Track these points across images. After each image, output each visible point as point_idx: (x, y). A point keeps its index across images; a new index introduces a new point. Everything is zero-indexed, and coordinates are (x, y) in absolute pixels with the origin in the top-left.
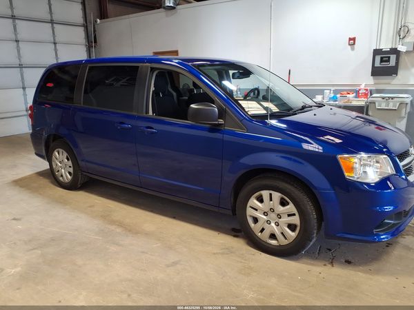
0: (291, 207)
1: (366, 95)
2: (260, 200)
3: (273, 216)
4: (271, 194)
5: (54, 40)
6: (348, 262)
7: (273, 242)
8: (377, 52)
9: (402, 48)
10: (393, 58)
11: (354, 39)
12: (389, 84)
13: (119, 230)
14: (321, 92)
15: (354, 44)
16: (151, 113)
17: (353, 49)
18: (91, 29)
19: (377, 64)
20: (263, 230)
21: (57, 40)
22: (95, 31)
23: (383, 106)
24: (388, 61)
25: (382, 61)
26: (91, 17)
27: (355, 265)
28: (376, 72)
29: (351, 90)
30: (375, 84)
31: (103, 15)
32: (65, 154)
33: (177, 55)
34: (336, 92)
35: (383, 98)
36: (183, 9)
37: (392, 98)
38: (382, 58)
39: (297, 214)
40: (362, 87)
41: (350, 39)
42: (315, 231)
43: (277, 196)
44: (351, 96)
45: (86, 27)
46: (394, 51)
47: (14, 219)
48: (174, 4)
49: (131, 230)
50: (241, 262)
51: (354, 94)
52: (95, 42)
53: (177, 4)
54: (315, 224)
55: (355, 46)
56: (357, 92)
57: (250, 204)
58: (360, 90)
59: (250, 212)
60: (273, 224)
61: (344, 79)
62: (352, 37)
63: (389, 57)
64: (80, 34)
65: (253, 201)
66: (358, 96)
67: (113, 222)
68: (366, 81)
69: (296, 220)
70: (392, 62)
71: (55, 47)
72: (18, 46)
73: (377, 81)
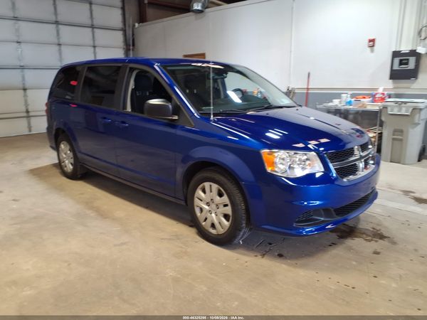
0: (225, 199)
1: (382, 99)
2: (204, 191)
3: (214, 206)
4: (211, 186)
5: (94, 43)
6: (280, 256)
7: (213, 232)
8: (396, 54)
9: (421, 50)
10: (412, 60)
11: (373, 41)
12: (409, 88)
13: (93, 214)
14: (338, 96)
15: (373, 46)
16: (129, 109)
17: (372, 51)
18: (129, 32)
19: (396, 67)
20: (206, 219)
21: (97, 43)
22: (133, 35)
23: (396, 112)
24: (407, 64)
25: (401, 63)
26: (130, 21)
27: (286, 258)
28: (395, 75)
29: (368, 95)
30: (395, 88)
31: (142, 19)
32: (68, 147)
33: (205, 58)
34: (353, 96)
35: (396, 102)
36: (210, 12)
37: (405, 103)
38: (401, 61)
39: (229, 205)
40: (381, 90)
41: (370, 41)
42: (244, 222)
43: (215, 187)
44: (367, 101)
45: (124, 30)
46: (413, 53)
47: (14, 200)
48: (202, 7)
49: (102, 215)
50: (181, 247)
51: (371, 99)
52: (133, 45)
53: (205, 7)
54: (244, 215)
55: (375, 48)
56: (373, 96)
57: (196, 195)
58: (377, 94)
59: (197, 201)
60: (213, 215)
61: (363, 83)
62: (372, 38)
63: (408, 59)
64: (118, 38)
65: (199, 193)
66: (374, 101)
67: (92, 208)
68: (384, 85)
69: (229, 210)
70: (412, 65)
71: (95, 50)
72: (60, 50)
73: (396, 85)
